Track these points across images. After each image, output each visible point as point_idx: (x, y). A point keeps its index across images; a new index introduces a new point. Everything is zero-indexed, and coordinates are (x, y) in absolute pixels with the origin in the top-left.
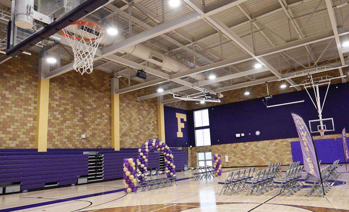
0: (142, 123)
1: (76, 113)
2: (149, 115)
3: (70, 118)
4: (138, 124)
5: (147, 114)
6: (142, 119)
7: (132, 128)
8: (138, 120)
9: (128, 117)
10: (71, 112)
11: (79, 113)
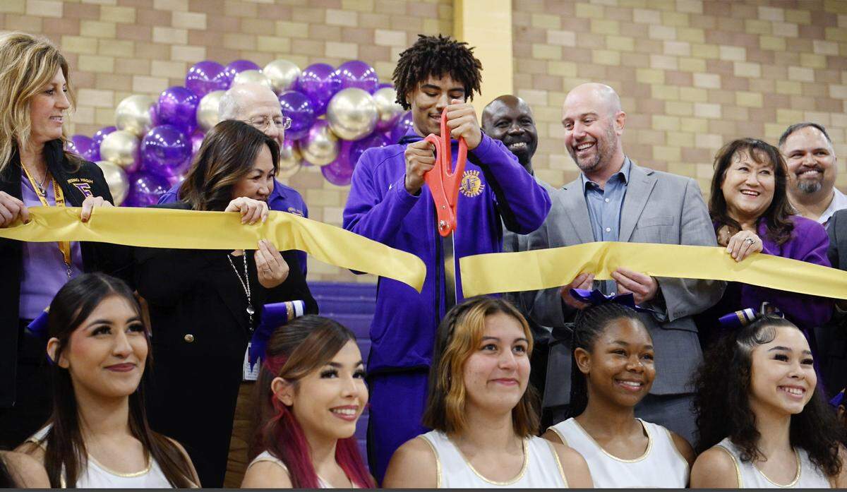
0: (751, 99)
1: (160, 34)
2: (823, 37)
3: (110, 69)
4: (713, 111)
5: (801, 28)
6: (745, 69)
7: (647, 137)
8: (710, 81)
9: (606, 58)
10: (121, 32)
11: (182, 36)
